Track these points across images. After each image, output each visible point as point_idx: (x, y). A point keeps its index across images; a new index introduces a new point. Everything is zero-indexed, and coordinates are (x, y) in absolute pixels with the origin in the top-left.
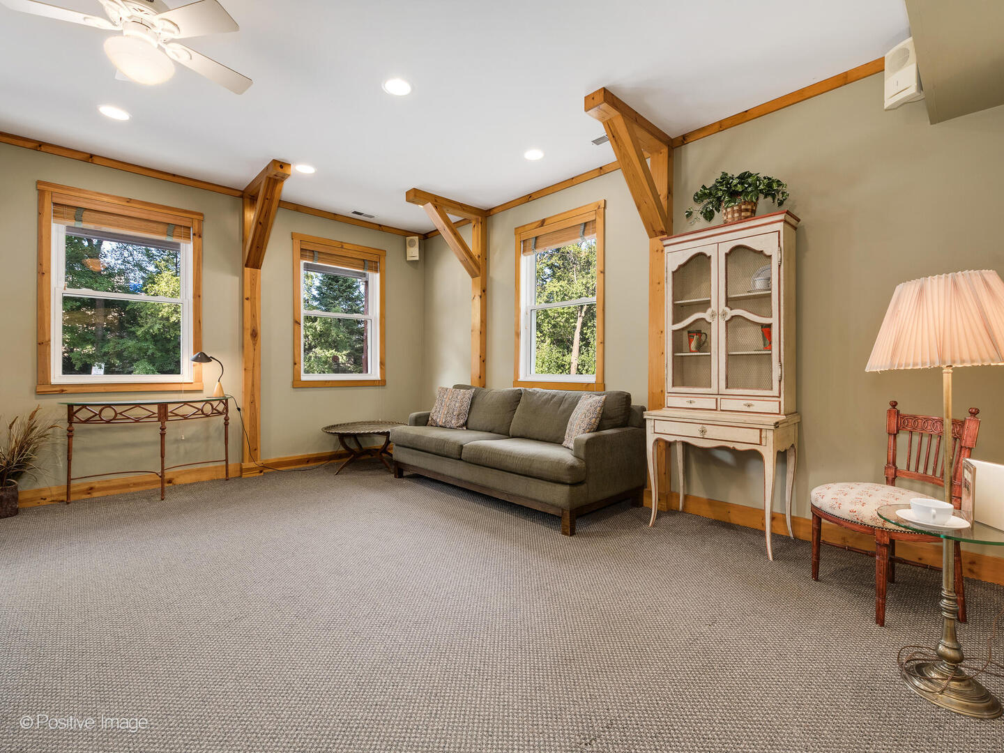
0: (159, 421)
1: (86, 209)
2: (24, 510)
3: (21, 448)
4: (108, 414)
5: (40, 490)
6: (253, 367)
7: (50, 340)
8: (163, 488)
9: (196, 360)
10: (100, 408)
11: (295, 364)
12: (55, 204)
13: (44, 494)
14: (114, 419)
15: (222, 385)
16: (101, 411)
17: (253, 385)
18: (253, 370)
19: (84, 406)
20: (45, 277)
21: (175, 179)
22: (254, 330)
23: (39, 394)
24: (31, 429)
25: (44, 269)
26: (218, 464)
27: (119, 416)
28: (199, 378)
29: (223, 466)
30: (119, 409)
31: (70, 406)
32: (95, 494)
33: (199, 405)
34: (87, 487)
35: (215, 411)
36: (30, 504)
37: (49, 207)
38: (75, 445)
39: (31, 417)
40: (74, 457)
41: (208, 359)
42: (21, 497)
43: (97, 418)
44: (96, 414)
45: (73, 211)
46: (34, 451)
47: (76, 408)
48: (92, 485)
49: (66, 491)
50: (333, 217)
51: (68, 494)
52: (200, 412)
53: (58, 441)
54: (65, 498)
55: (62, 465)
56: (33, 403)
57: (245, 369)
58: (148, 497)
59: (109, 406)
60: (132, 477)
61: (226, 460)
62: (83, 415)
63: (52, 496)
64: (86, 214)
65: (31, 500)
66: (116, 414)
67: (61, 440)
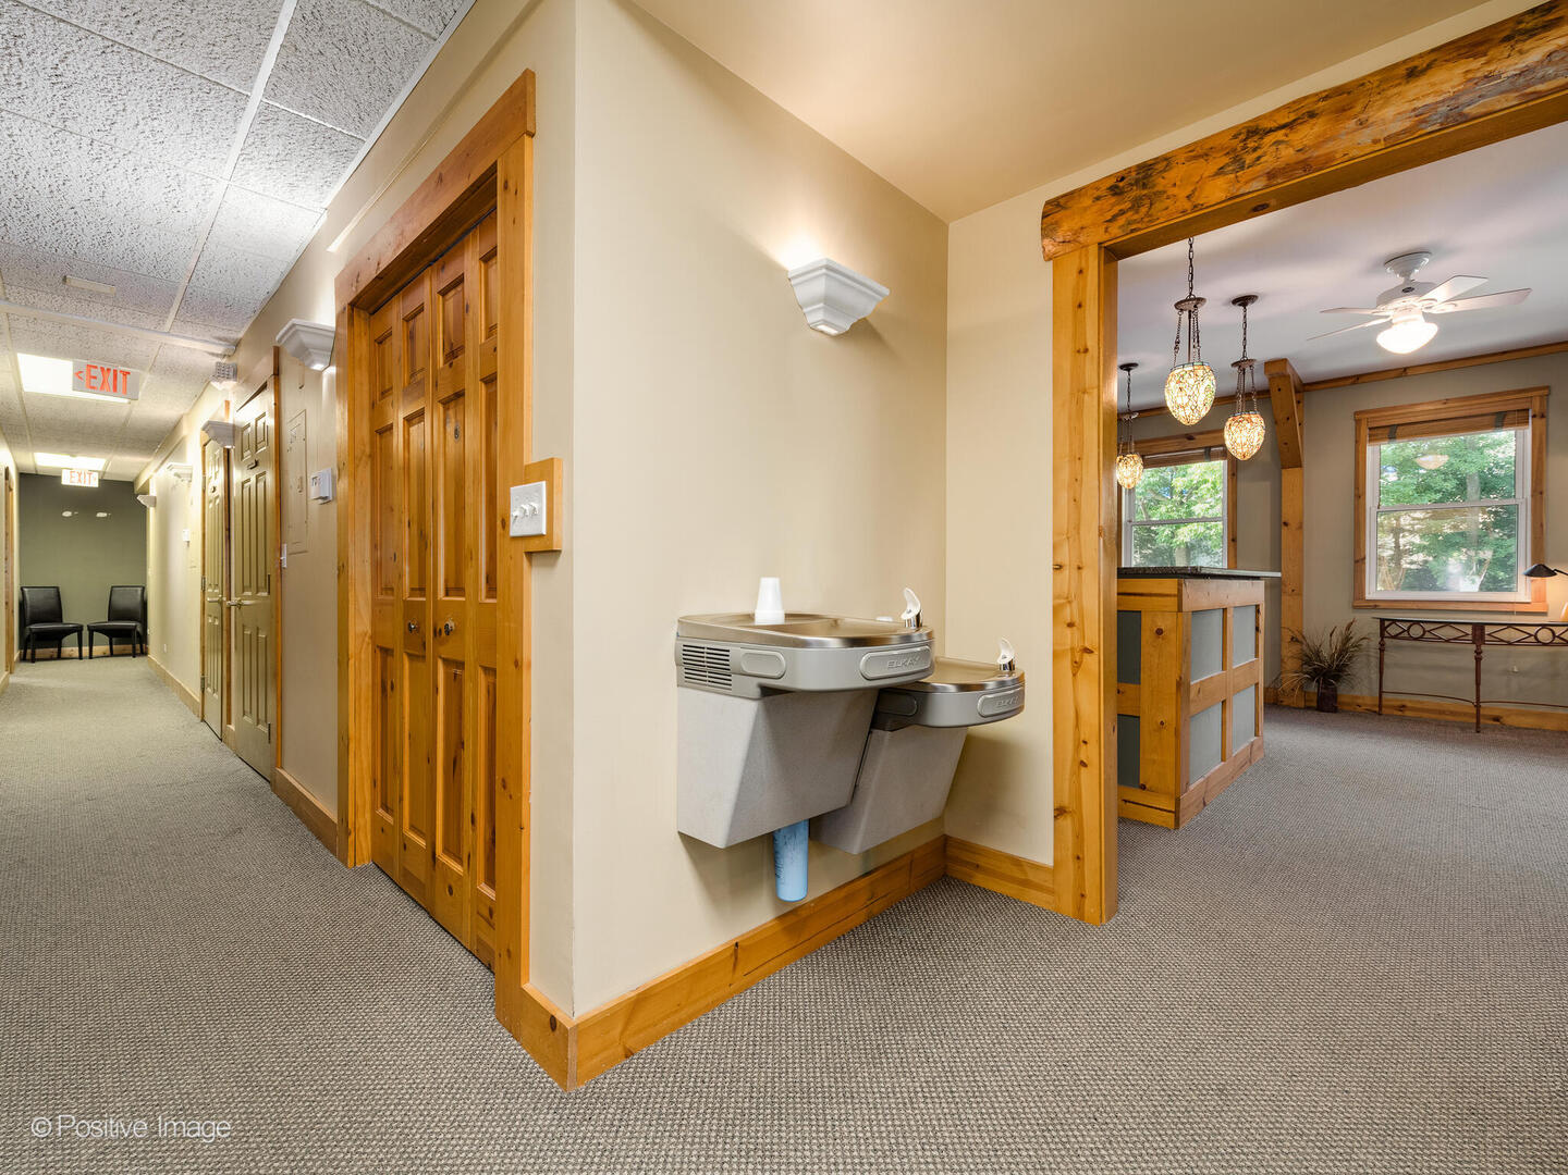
0: (1473, 643)
1: (1398, 425)
2: (1343, 711)
3: (1339, 655)
4: (1416, 631)
5: (1357, 697)
7: (1365, 558)
8: (1478, 723)
9: (1531, 574)
10: (1409, 624)
12: (1370, 429)
13: (1359, 701)
14: (1422, 637)
16: (1409, 628)
19: (1394, 621)
20: (1361, 499)
21: (1505, 357)
23: (1355, 608)
24: (1348, 639)
25: (1361, 492)
27: (1427, 635)
28: (1540, 596)
30: (1427, 627)
31: (1382, 621)
32: (1408, 713)
33: (1532, 630)
34: (1399, 703)
35: (1557, 640)
36: (1346, 708)
37: (1365, 432)
38: (1387, 660)
39: (1348, 628)
40: (1385, 670)
41: (1552, 573)
42: (1340, 699)
43: (1406, 634)
44: (1404, 631)
45: (1387, 431)
46: (1350, 658)
47: (1387, 623)
48: (1404, 703)
49: (1377, 703)
51: (1380, 706)
52: (1532, 639)
53: (1372, 654)
54: (1377, 709)
55: (1375, 676)
56: (1350, 616)
58: (1463, 728)
59: (1418, 622)
60: (1447, 704)
62: (1393, 630)
63: (1365, 705)
64: (1400, 429)
65: (1349, 704)
66: (1425, 632)
67: (1374, 653)
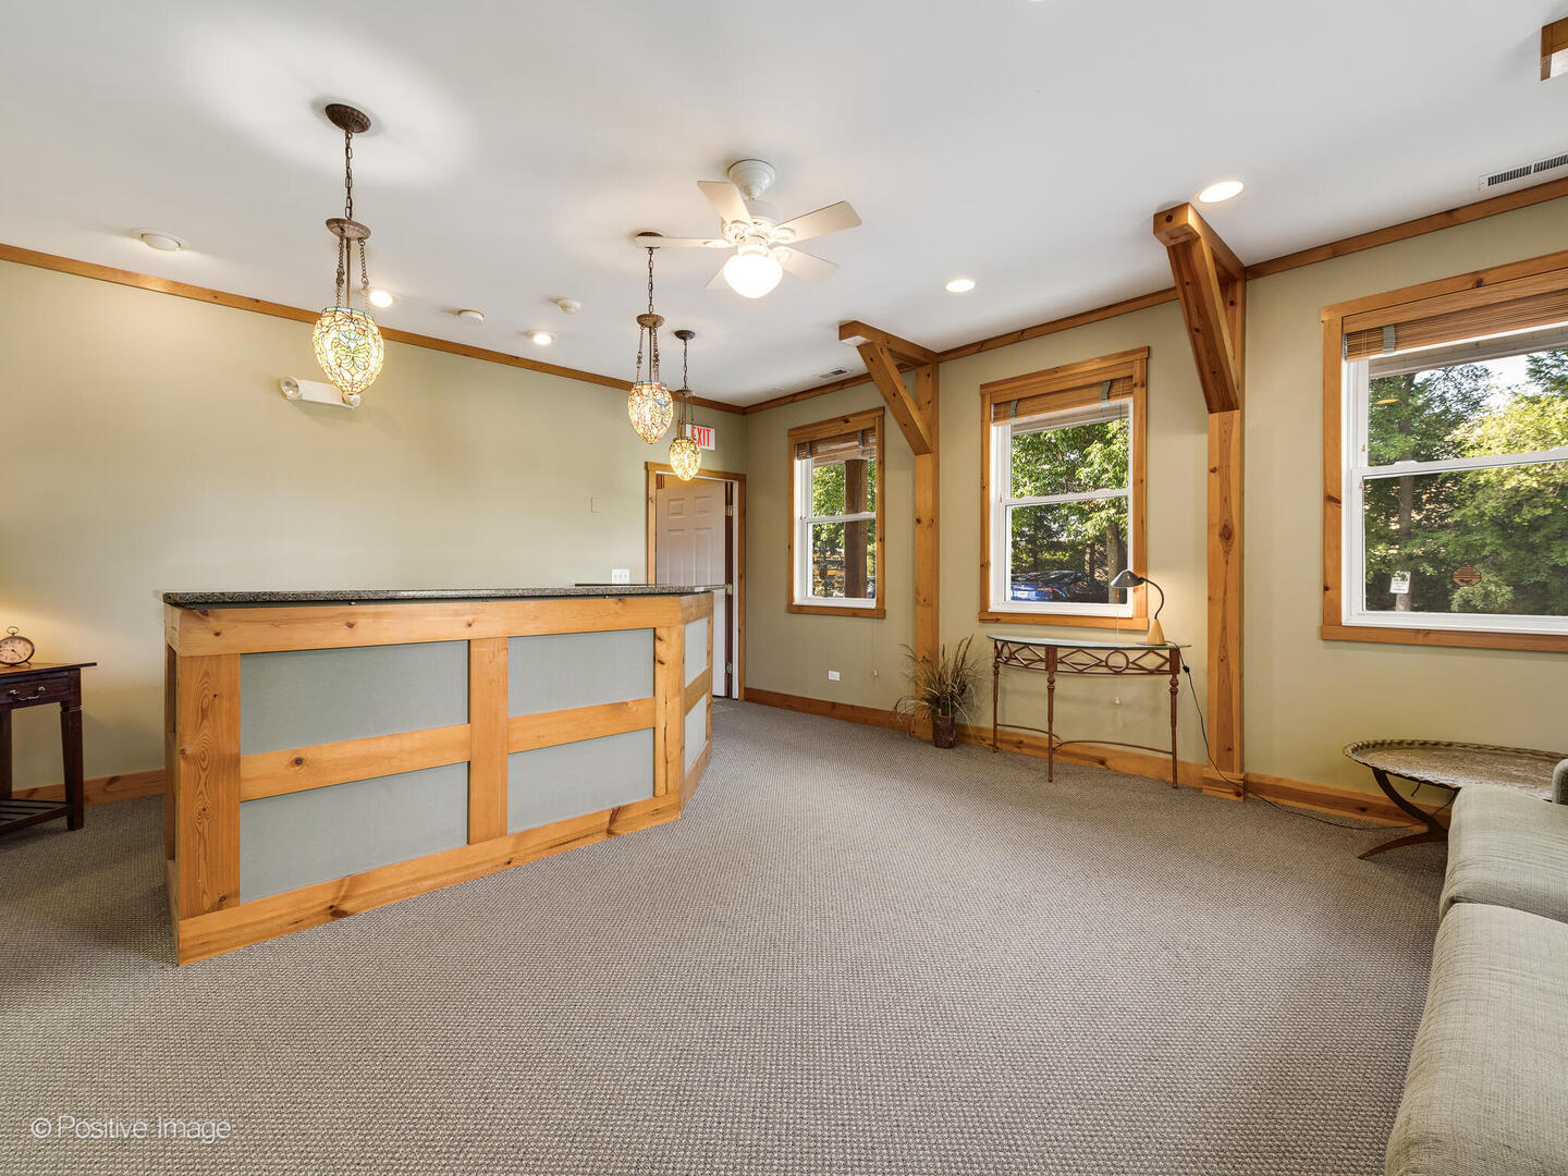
0: (1046, 669)
6: (1225, 594)
7: (989, 562)
10: (1002, 644)
11: (1326, 588)
12: (995, 405)
14: (1009, 660)
15: (1162, 625)
16: (1002, 649)
17: (1224, 628)
18: (1224, 600)
20: (986, 491)
22: (1225, 526)
23: (986, 620)
25: (985, 482)
26: (1162, 755)
28: (1141, 611)
29: (1167, 761)
33: (1103, 655)
34: (1017, 739)
35: (1131, 667)
37: (990, 409)
41: (1138, 582)
44: (1000, 651)
48: (1021, 738)
49: (993, 737)
50: (1448, 219)
51: (995, 741)
52: (1103, 666)
57: (1209, 599)
61: (1174, 753)
66: (1011, 654)
